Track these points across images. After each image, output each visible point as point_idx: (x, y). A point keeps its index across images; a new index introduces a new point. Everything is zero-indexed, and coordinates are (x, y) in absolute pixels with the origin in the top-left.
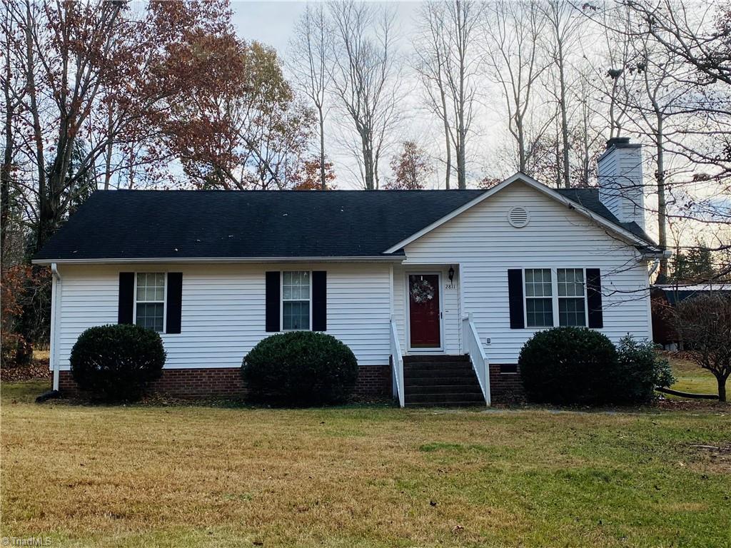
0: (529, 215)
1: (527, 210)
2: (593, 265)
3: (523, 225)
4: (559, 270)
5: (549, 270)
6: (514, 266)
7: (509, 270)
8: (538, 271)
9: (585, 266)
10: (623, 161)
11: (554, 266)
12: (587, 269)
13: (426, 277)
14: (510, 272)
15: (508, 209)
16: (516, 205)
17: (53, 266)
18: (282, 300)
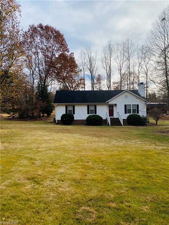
4: (132, 105)
6: (126, 104)
8: (129, 105)
13: (111, 106)
14: (125, 105)
15: (124, 95)
17: (56, 104)
18: (90, 109)
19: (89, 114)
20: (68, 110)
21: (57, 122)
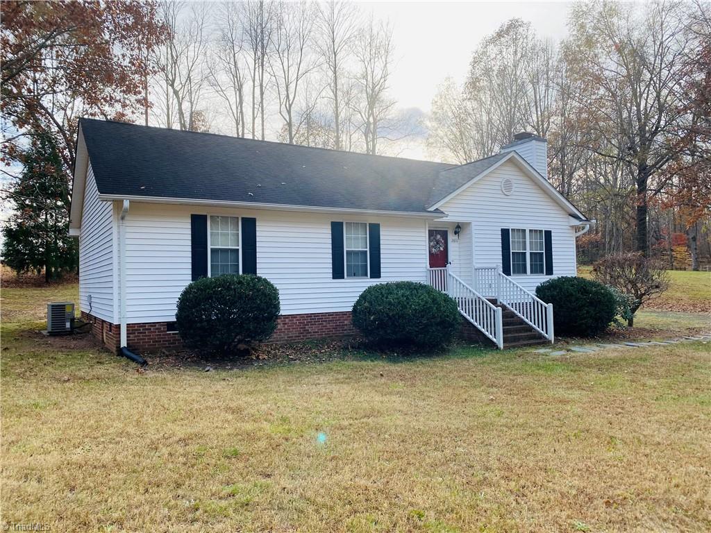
0: (513, 186)
1: (514, 181)
2: (547, 228)
3: (511, 193)
4: (531, 231)
5: (525, 230)
6: (506, 226)
7: (502, 230)
8: (518, 231)
9: (544, 228)
10: (538, 151)
11: (527, 228)
12: (545, 231)
13: (438, 232)
16: (507, 177)
17: (126, 204)
18: (345, 250)
19: (343, 278)
20: (211, 249)
21: (124, 343)
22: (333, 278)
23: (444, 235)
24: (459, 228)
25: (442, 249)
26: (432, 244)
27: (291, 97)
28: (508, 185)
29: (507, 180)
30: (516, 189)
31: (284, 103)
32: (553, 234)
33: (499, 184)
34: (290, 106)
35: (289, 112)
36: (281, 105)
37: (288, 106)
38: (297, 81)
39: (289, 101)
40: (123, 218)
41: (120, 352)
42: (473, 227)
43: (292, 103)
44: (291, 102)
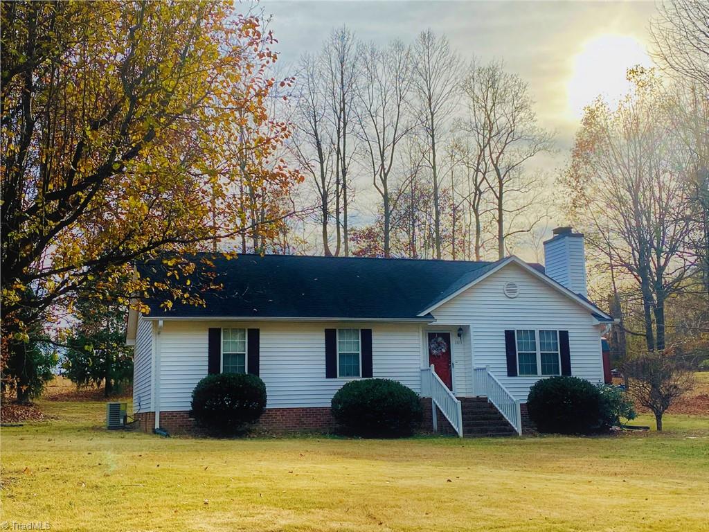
0: (519, 288)
1: (517, 284)
2: (563, 328)
3: (515, 296)
4: (541, 332)
5: (534, 331)
6: (510, 328)
7: (506, 331)
8: (526, 331)
9: (558, 327)
10: (571, 247)
11: (537, 328)
12: (560, 331)
13: (440, 335)
15: (503, 283)
16: (510, 280)
17: (161, 323)
18: (338, 352)
19: (336, 377)
20: (224, 354)
21: (157, 426)
22: (327, 377)
23: (446, 337)
24: (462, 331)
25: (444, 351)
26: (432, 346)
27: (386, 167)
28: (511, 288)
29: (512, 283)
30: (521, 292)
31: (379, 173)
32: (570, 335)
33: (502, 287)
34: (386, 175)
35: (384, 182)
36: (375, 175)
37: (383, 175)
38: (394, 144)
39: (385, 169)
40: (159, 333)
41: (155, 432)
42: (472, 330)
43: (388, 171)
44: (386, 171)
